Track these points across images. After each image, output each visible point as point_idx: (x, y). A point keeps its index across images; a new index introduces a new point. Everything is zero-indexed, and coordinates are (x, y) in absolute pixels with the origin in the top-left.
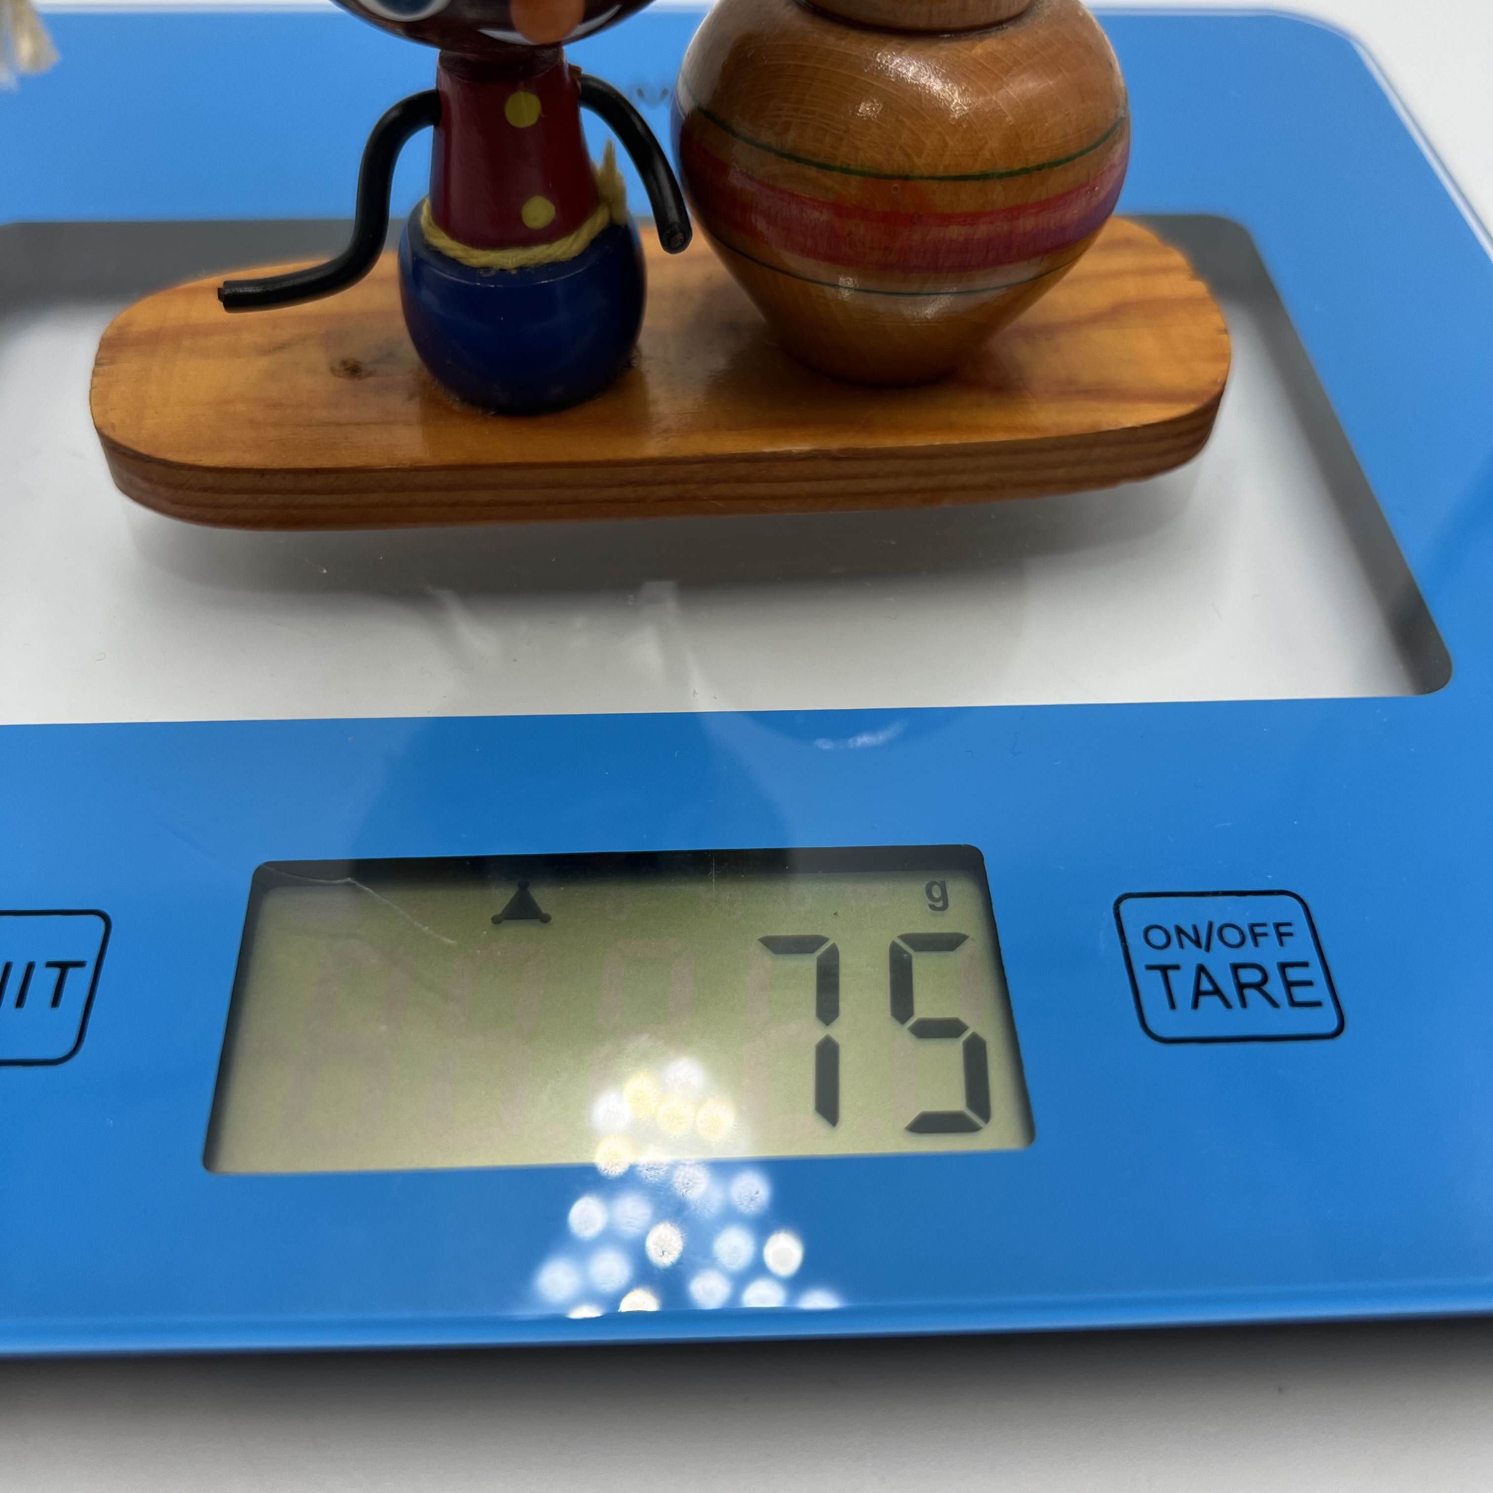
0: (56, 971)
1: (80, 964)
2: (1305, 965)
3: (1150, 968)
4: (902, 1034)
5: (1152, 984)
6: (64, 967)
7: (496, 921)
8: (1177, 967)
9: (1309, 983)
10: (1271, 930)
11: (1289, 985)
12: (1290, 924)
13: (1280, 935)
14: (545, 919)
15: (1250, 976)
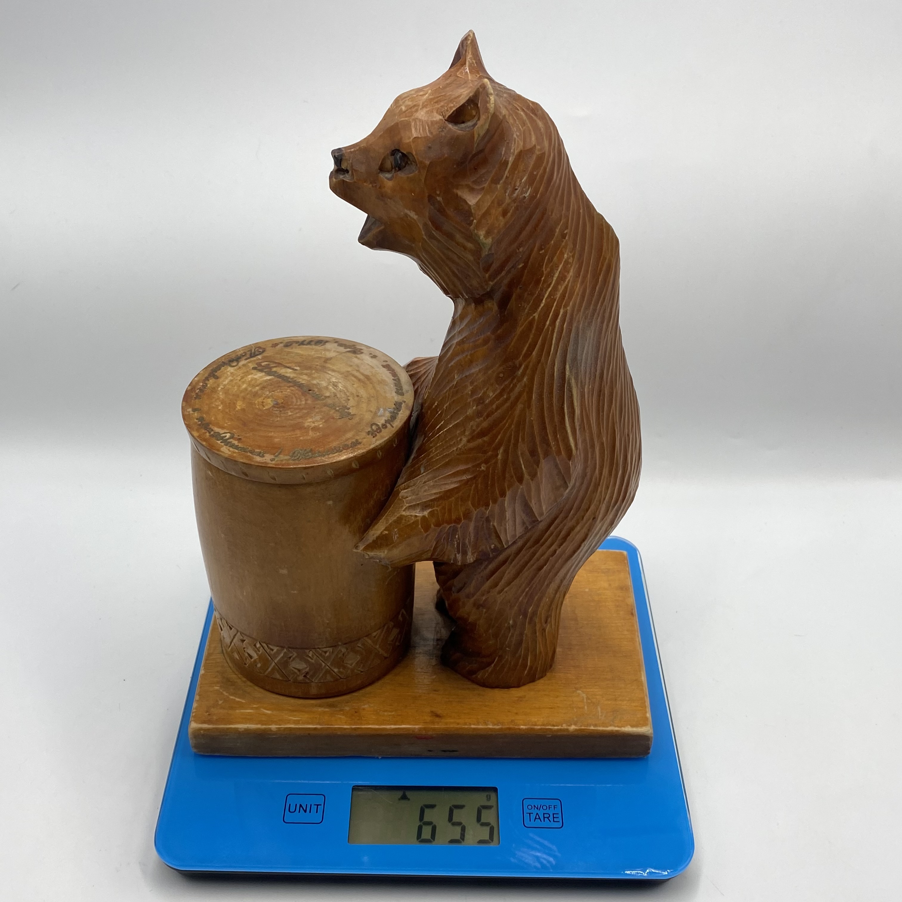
0: (316, 806)
1: (320, 805)
2: (558, 814)
3: (527, 813)
4: (478, 826)
5: (527, 816)
6: (318, 805)
7: (399, 799)
8: (532, 813)
9: (558, 818)
10: (553, 807)
11: (554, 818)
12: (556, 806)
13: (554, 808)
14: (409, 799)
15: (545, 816)
